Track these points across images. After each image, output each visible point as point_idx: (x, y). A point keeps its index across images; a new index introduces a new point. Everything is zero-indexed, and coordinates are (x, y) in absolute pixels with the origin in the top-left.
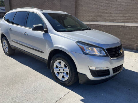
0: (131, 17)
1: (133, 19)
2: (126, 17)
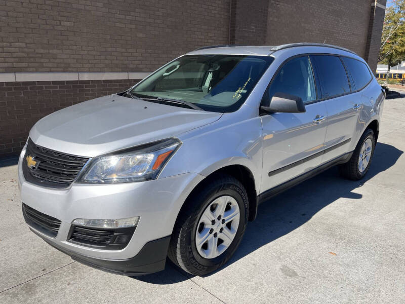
0: (28, 53)
1: (37, 60)
2: (15, 55)
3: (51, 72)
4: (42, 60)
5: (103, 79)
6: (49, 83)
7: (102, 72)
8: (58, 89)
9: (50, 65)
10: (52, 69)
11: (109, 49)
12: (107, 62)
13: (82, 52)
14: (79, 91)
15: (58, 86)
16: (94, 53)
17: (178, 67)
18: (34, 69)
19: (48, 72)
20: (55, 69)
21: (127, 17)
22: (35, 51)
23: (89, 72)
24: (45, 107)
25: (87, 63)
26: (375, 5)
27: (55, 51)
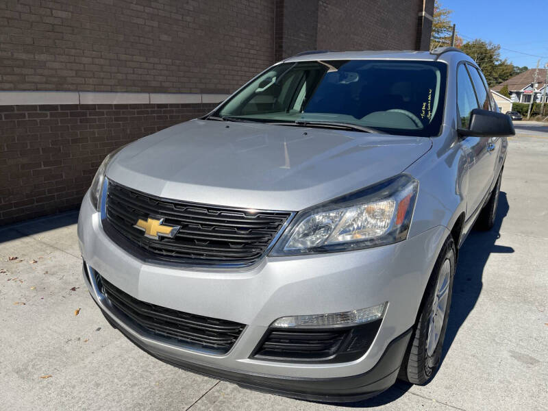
3: (37, 90)
4: (25, 71)
5: (115, 103)
6: (34, 107)
7: (114, 92)
8: (48, 118)
9: (37, 79)
10: (39, 86)
11: (123, 57)
12: (120, 76)
13: (85, 60)
14: (81, 122)
15: (48, 113)
16: (102, 61)
17: (274, 80)
18: (12, 85)
19: (34, 90)
20: (44, 86)
21: (148, 10)
22: (12, 55)
23: (95, 91)
24: (29, 147)
25: (91, 78)
26: (423, 14)
27: (43, 57)
